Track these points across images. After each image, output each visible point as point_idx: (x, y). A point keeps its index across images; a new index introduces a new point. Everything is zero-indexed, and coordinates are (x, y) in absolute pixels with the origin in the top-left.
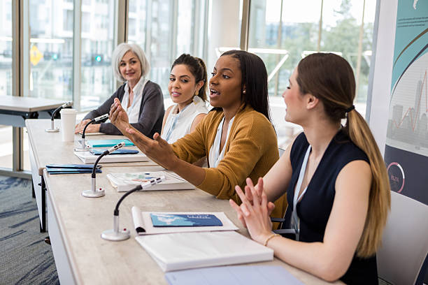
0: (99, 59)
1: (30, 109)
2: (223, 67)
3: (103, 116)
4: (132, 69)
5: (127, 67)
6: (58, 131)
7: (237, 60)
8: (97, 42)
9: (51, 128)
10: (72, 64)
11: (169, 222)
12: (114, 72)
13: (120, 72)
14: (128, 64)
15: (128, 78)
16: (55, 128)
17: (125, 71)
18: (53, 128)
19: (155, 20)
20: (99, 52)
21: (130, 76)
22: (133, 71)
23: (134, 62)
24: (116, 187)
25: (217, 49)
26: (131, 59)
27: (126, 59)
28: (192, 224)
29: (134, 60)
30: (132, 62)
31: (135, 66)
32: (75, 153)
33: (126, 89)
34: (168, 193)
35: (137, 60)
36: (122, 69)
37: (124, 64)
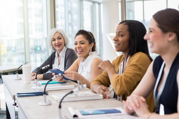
0: (39, 49)
1: (4, 71)
2: (119, 31)
3: (46, 66)
4: (59, 42)
5: (57, 42)
6: (21, 79)
7: (126, 26)
8: (37, 40)
9: (17, 78)
10: (25, 54)
11: (91, 112)
12: (49, 45)
13: (52, 44)
14: (57, 40)
15: (57, 48)
16: (19, 78)
17: (55, 44)
18: (18, 78)
19: (70, 12)
20: (38, 45)
21: (59, 47)
22: (60, 44)
23: (60, 38)
24: (57, 100)
25: (107, 35)
26: (58, 37)
27: (56, 37)
28: (104, 112)
29: (60, 37)
30: (59, 38)
31: (61, 41)
32: (32, 87)
33: (56, 55)
34: (87, 101)
35: (61, 37)
36: (53, 43)
37: (54, 40)
